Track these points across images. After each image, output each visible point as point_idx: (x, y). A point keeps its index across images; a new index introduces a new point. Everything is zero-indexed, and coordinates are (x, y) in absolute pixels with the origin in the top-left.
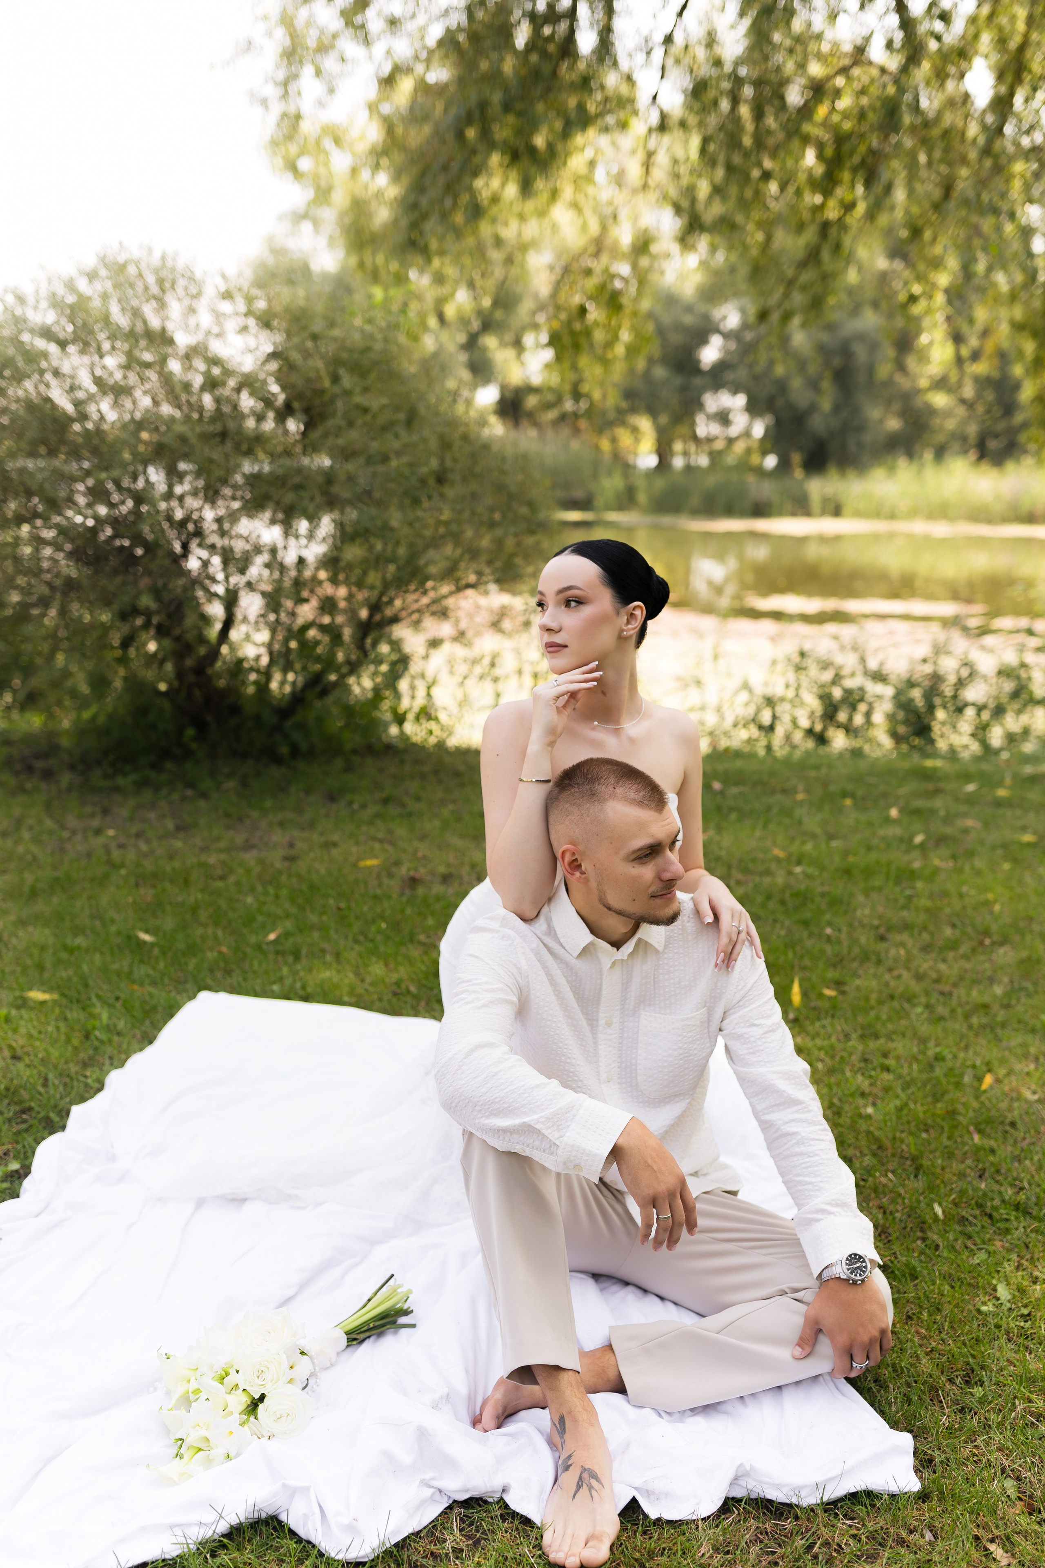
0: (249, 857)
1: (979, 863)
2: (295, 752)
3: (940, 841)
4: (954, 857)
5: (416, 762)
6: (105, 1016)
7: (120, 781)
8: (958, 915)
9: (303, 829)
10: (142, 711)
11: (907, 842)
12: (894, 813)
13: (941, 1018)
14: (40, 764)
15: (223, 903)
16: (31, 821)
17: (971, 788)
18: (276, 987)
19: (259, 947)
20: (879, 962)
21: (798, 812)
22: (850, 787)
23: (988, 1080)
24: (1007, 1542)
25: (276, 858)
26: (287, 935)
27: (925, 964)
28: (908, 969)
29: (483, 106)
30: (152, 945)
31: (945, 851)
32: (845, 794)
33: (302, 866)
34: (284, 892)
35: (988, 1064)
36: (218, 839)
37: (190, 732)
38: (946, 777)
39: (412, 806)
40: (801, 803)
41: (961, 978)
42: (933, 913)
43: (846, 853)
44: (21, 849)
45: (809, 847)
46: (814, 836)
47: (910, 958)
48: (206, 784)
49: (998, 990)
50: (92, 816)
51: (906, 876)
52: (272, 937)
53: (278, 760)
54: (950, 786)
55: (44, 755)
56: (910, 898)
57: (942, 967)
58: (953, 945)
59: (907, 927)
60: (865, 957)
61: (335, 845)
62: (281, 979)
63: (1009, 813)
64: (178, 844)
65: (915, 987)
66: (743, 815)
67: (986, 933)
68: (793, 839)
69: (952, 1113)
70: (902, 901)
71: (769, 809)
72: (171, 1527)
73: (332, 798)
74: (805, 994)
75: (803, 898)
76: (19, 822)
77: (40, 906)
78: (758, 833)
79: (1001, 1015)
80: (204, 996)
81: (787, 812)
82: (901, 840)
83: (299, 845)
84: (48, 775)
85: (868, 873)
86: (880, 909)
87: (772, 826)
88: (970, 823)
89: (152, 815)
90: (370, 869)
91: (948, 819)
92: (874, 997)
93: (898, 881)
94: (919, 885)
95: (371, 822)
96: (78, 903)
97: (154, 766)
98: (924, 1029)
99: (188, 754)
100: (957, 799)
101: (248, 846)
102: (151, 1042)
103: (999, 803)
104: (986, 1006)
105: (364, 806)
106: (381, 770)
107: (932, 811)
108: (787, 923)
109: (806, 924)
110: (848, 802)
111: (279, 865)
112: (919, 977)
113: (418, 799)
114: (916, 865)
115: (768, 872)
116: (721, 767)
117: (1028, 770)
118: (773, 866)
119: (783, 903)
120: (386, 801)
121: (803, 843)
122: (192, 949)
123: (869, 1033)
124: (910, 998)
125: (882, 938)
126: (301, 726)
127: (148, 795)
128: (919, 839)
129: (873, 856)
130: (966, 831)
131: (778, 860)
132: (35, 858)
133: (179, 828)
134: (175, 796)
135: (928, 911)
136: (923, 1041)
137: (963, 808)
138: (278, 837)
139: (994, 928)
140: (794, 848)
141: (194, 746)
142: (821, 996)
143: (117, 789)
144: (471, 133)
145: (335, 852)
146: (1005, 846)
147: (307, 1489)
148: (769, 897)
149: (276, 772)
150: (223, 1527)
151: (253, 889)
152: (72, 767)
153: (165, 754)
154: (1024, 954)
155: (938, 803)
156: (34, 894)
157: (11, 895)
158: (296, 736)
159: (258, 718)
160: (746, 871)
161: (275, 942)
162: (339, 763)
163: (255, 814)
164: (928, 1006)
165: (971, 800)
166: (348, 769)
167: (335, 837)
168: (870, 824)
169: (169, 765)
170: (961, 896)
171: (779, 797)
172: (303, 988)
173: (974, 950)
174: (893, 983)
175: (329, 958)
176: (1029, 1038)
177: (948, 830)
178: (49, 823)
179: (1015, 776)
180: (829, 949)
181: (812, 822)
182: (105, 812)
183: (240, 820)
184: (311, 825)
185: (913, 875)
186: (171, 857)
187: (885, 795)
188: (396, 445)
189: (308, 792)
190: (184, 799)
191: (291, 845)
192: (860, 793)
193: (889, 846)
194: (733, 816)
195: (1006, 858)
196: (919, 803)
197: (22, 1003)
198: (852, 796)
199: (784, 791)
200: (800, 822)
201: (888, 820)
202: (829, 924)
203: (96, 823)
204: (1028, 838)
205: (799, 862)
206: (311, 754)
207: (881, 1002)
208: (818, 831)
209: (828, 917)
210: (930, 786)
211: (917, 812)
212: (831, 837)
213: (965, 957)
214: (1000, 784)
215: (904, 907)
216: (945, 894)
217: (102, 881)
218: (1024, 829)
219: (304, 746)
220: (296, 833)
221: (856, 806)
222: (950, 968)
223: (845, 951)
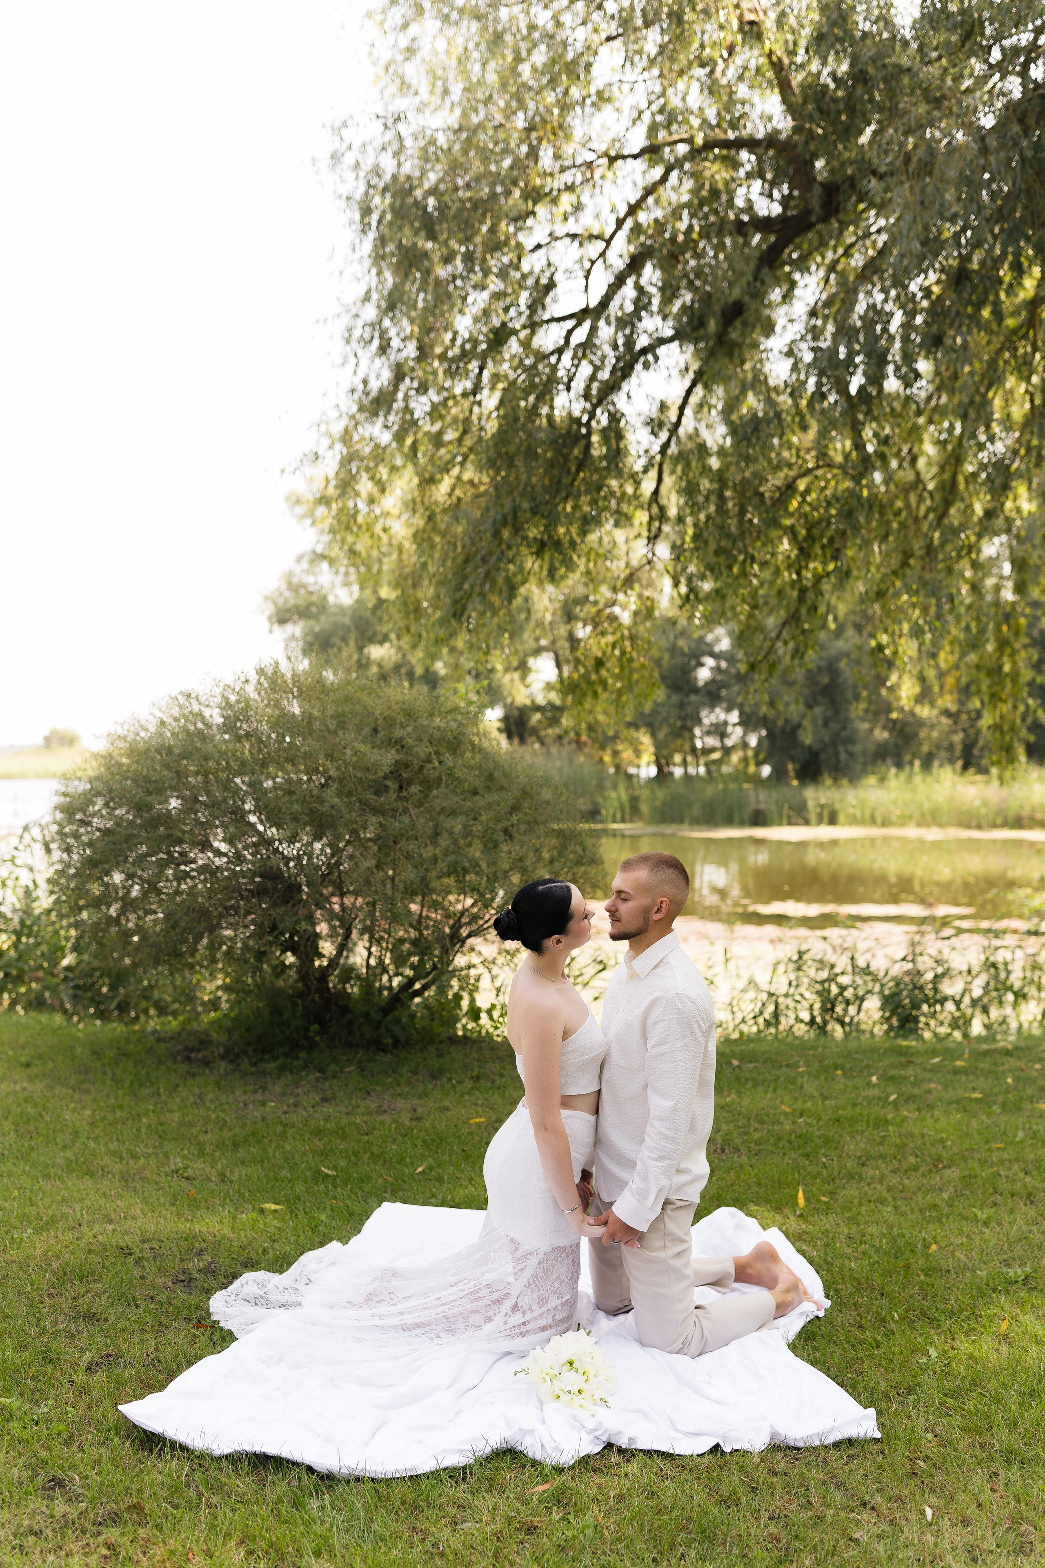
0: (386, 1118)
1: (936, 1113)
2: (396, 1043)
3: (910, 1099)
4: (919, 1110)
5: (492, 1049)
6: (323, 1217)
7: (263, 1066)
8: (919, 1149)
9: (420, 1098)
10: (277, 1011)
11: (884, 1101)
12: (874, 1079)
13: (904, 1214)
14: (193, 1055)
15: (375, 1149)
16: (210, 1096)
17: (936, 1060)
18: (433, 1200)
19: (412, 1175)
20: (861, 1179)
21: (799, 1080)
22: (839, 1062)
23: (934, 1247)
24: (926, 1459)
25: (405, 1118)
26: (431, 1168)
27: (894, 1180)
28: (881, 1183)
29: (515, 510)
30: (336, 1177)
31: (913, 1106)
32: (836, 1067)
33: (428, 1124)
34: (419, 1142)
35: (934, 1238)
36: (358, 1107)
37: (315, 1027)
38: (918, 1052)
39: (498, 1081)
40: (802, 1075)
41: (919, 1189)
42: (900, 1147)
43: (837, 1108)
44: (213, 1116)
45: (809, 1105)
46: (812, 1097)
47: (882, 1178)
48: (333, 1067)
49: (945, 1196)
50: (255, 1092)
51: (881, 1123)
52: (420, 1169)
53: (384, 1050)
54: (918, 1060)
55: (199, 1051)
56: (884, 1137)
57: (906, 1181)
58: (916, 1169)
59: (882, 1157)
60: (851, 1177)
61: (448, 1109)
62: (433, 1196)
63: (964, 1078)
64: (328, 1109)
65: (885, 1193)
66: (756, 1084)
67: (939, 1159)
68: (796, 1099)
69: (907, 1267)
70: (878, 1139)
71: (777, 1078)
72: (461, 1451)
73: (435, 1076)
74: (807, 1200)
75: (805, 1139)
76: (200, 1096)
77: (241, 1153)
78: (769, 1095)
79: (946, 1210)
80: (385, 1205)
81: (793, 1081)
82: (879, 1098)
83: (420, 1110)
84: (207, 1063)
85: (853, 1121)
86: (862, 1146)
87: (779, 1091)
88: (933, 1086)
89: (300, 1090)
90: (479, 1125)
91: (916, 1083)
92: (856, 1201)
93: (876, 1126)
94: (891, 1128)
95: (469, 1094)
96: (270, 1151)
97: (286, 1055)
98: (892, 1219)
99: (313, 1046)
100: (924, 1069)
101: (381, 1111)
102: (359, 1231)
103: (956, 1071)
104: (935, 1206)
105: (461, 1082)
106: (466, 1055)
107: (905, 1078)
108: (793, 1155)
109: (807, 1156)
110: (839, 1072)
111: (408, 1123)
112: (889, 1189)
113: (502, 1076)
114: (889, 1117)
115: (777, 1122)
116: (737, 1049)
117: (985, 1047)
118: (782, 1118)
119: (790, 1142)
120: (477, 1078)
121: (804, 1102)
122: (365, 1179)
123: (853, 1220)
124: (882, 1201)
125: (863, 1165)
126: (398, 1021)
127: (288, 1078)
128: (892, 1098)
129: (858, 1110)
130: (929, 1092)
131: (786, 1114)
132: (225, 1121)
133: (325, 1100)
134: (312, 1076)
135: (897, 1146)
136: (891, 1226)
137: (928, 1075)
138: (401, 1104)
139: (945, 1155)
140: (798, 1105)
141: (318, 1038)
142: (819, 1201)
143: (264, 1073)
144: (506, 533)
145: (448, 1114)
146: (958, 1102)
147: (531, 1432)
148: (780, 1139)
149: (387, 1058)
150: (488, 1450)
151: (394, 1141)
152: (222, 1057)
153: (294, 1046)
154: (967, 1173)
155: (910, 1072)
156: (236, 1145)
157: (220, 1145)
158: (396, 1029)
159: (367, 1015)
160: (762, 1122)
161: (423, 1172)
162: (432, 1050)
163: (378, 1088)
164: (896, 1208)
165: (934, 1069)
166: (440, 1055)
167: (447, 1104)
168: (857, 1088)
169: (303, 1054)
170: (923, 1136)
171: (784, 1069)
172: (453, 1200)
173: (930, 1171)
174: (870, 1192)
175: (465, 1183)
176: (964, 1223)
177: (916, 1091)
178: (223, 1099)
179: (972, 1052)
180: (825, 1172)
181: (810, 1087)
182: (264, 1089)
183: (368, 1093)
184: (423, 1095)
185: (886, 1122)
186: (327, 1118)
187: (868, 1066)
188: (482, 803)
189: (415, 1072)
190: (317, 1080)
191: (415, 1110)
192: (848, 1066)
193: (870, 1103)
194: (750, 1084)
195: (958, 1110)
196: (893, 1072)
197: (262, 1211)
198: (842, 1068)
199: (788, 1065)
200: (802, 1087)
201: (869, 1084)
202: (826, 1156)
203: (259, 1096)
204: (977, 1095)
205: (801, 1116)
206: (407, 1044)
207: (861, 1204)
208: (816, 1094)
209: (823, 1151)
210: (903, 1060)
211: (892, 1078)
212: (825, 1098)
213: (923, 1175)
214: (960, 1057)
215: (880, 1144)
216: (910, 1135)
217: (283, 1136)
218: (974, 1089)
219: (403, 1039)
220: (415, 1101)
221: (844, 1075)
222: (911, 1183)
223: (836, 1173)
